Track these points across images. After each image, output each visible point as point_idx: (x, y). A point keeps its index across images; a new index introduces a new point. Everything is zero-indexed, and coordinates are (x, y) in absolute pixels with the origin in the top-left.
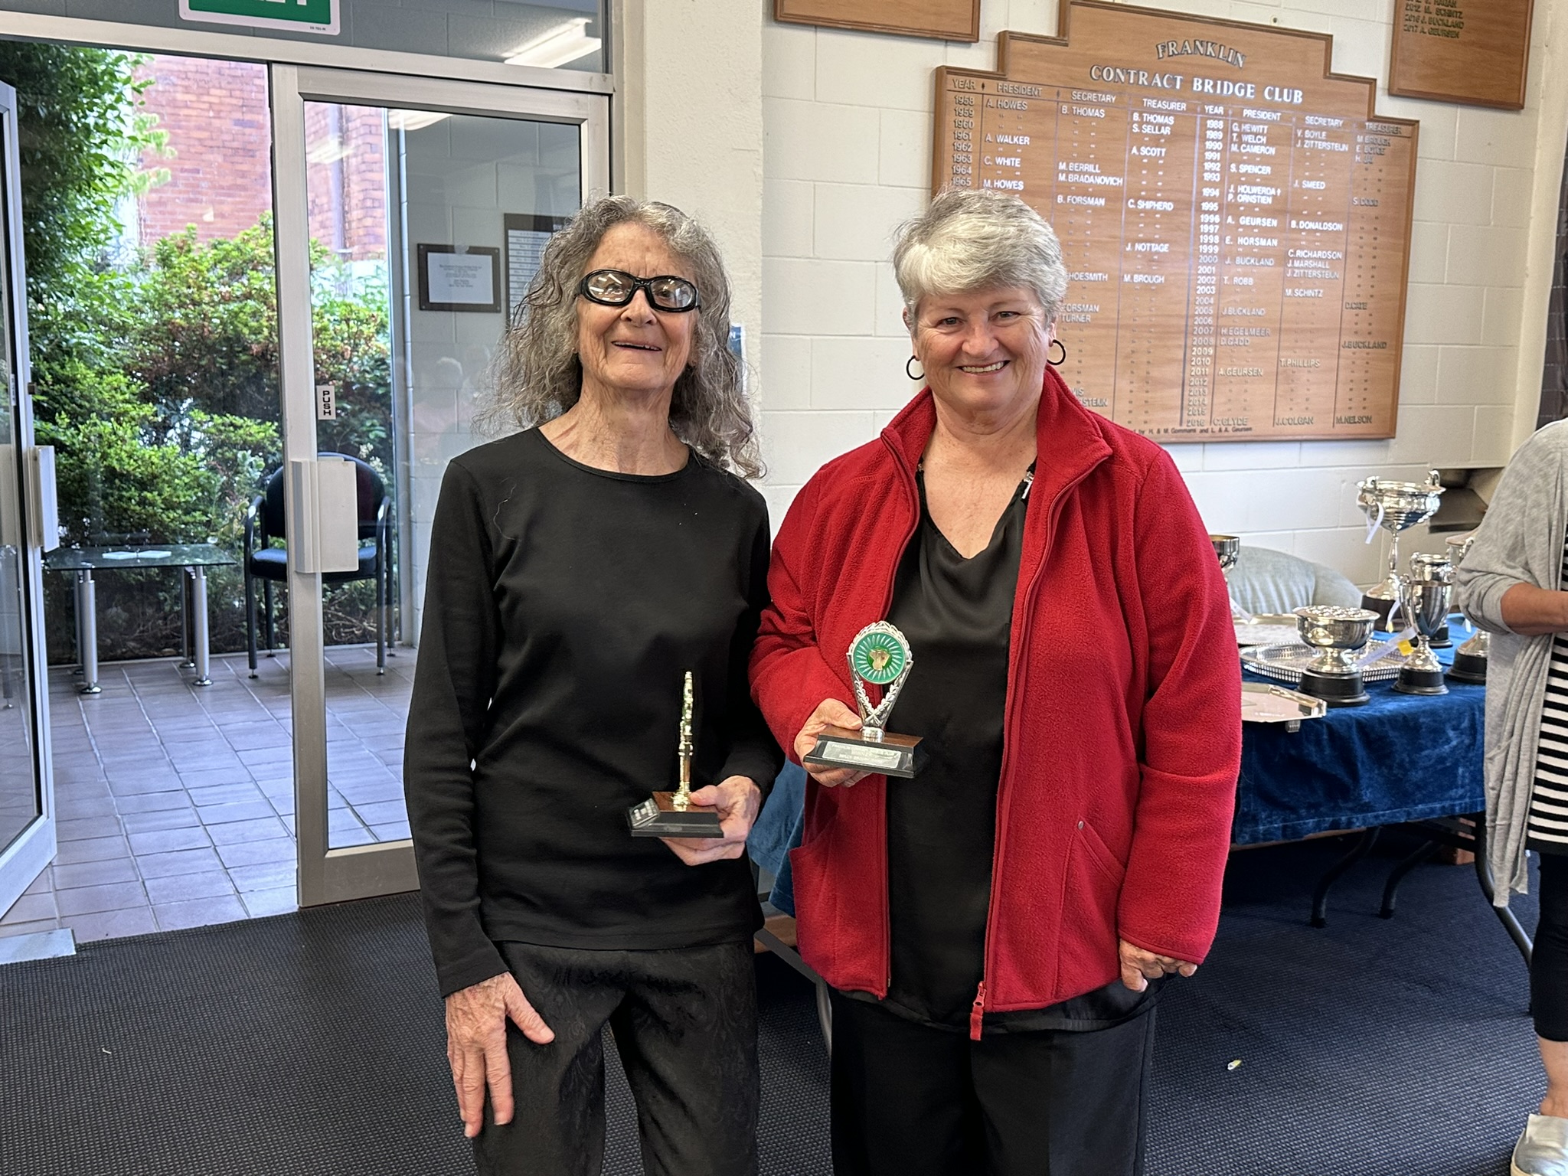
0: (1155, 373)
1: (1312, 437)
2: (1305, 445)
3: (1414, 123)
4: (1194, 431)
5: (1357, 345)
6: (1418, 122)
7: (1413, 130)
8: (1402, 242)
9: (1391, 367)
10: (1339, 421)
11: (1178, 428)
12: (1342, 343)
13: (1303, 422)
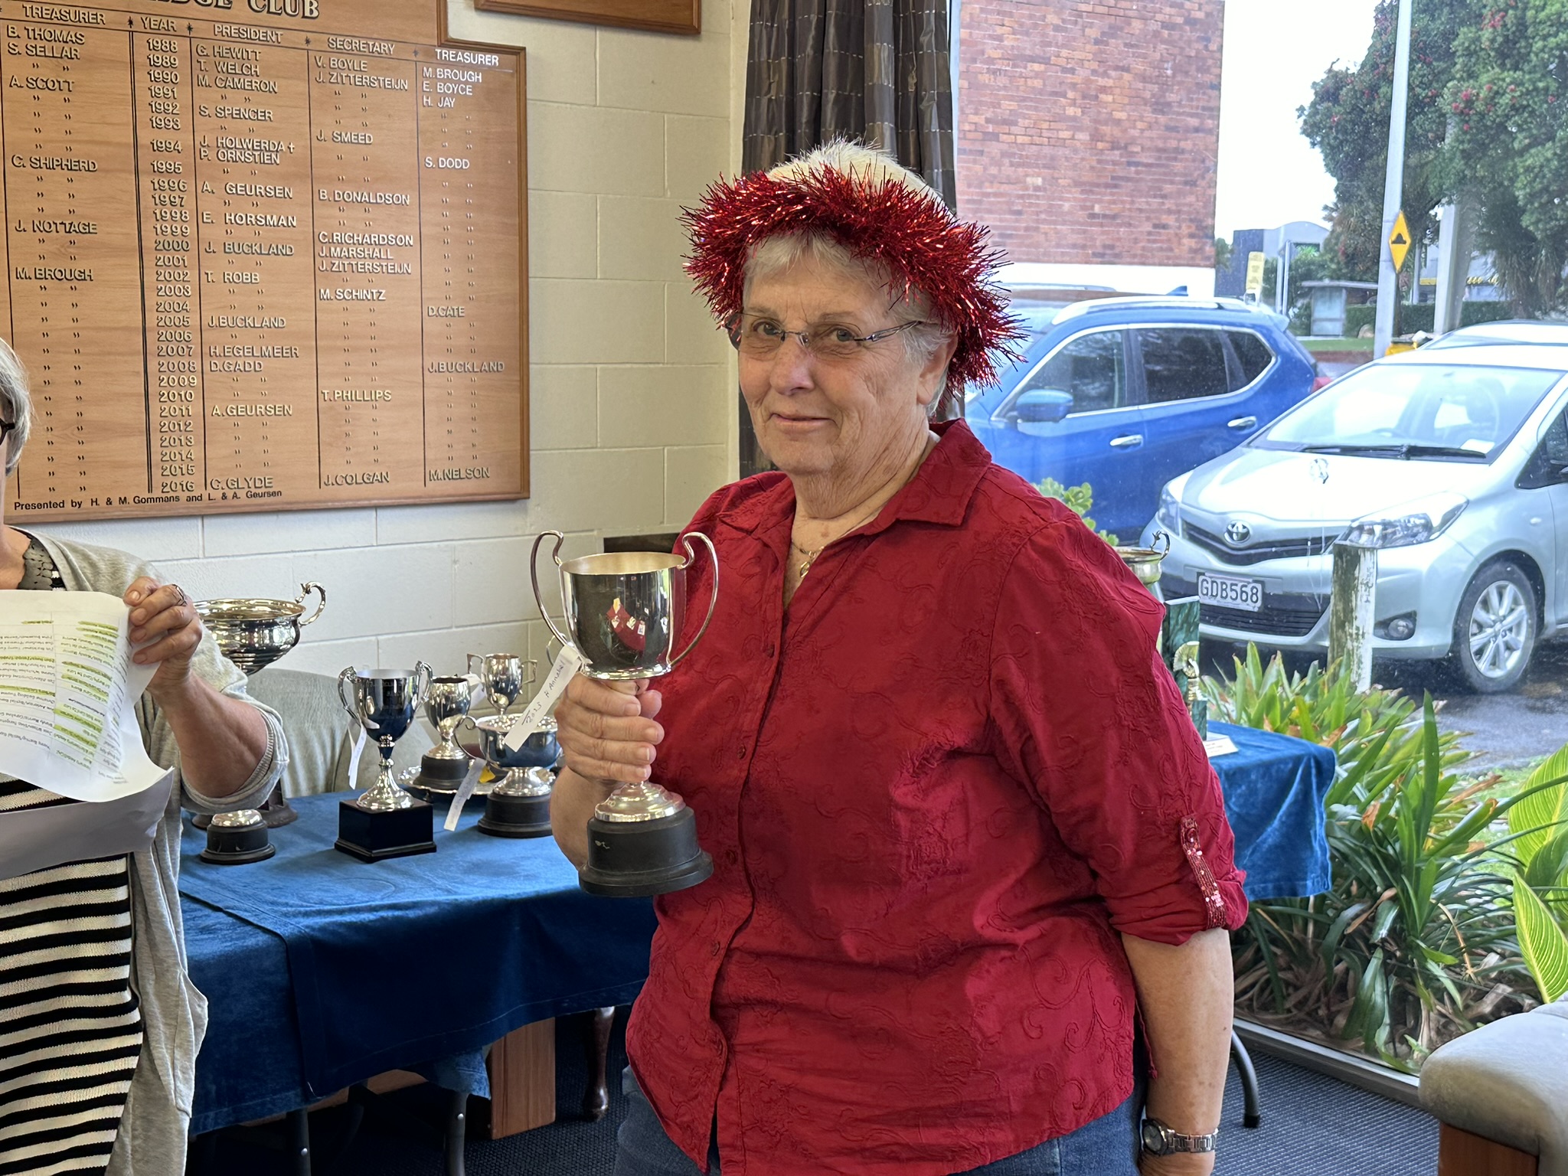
0: (92, 414)
1: (388, 502)
2: (381, 513)
3: (519, 52)
4: (178, 499)
5: (451, 369)
6: (524, 49)
7: (518, 61)
8: (517, 221)
9: (515, 398)
10: (434, 477)
11: (147, 495)
12: (427, 365)
13: (368, 480)
